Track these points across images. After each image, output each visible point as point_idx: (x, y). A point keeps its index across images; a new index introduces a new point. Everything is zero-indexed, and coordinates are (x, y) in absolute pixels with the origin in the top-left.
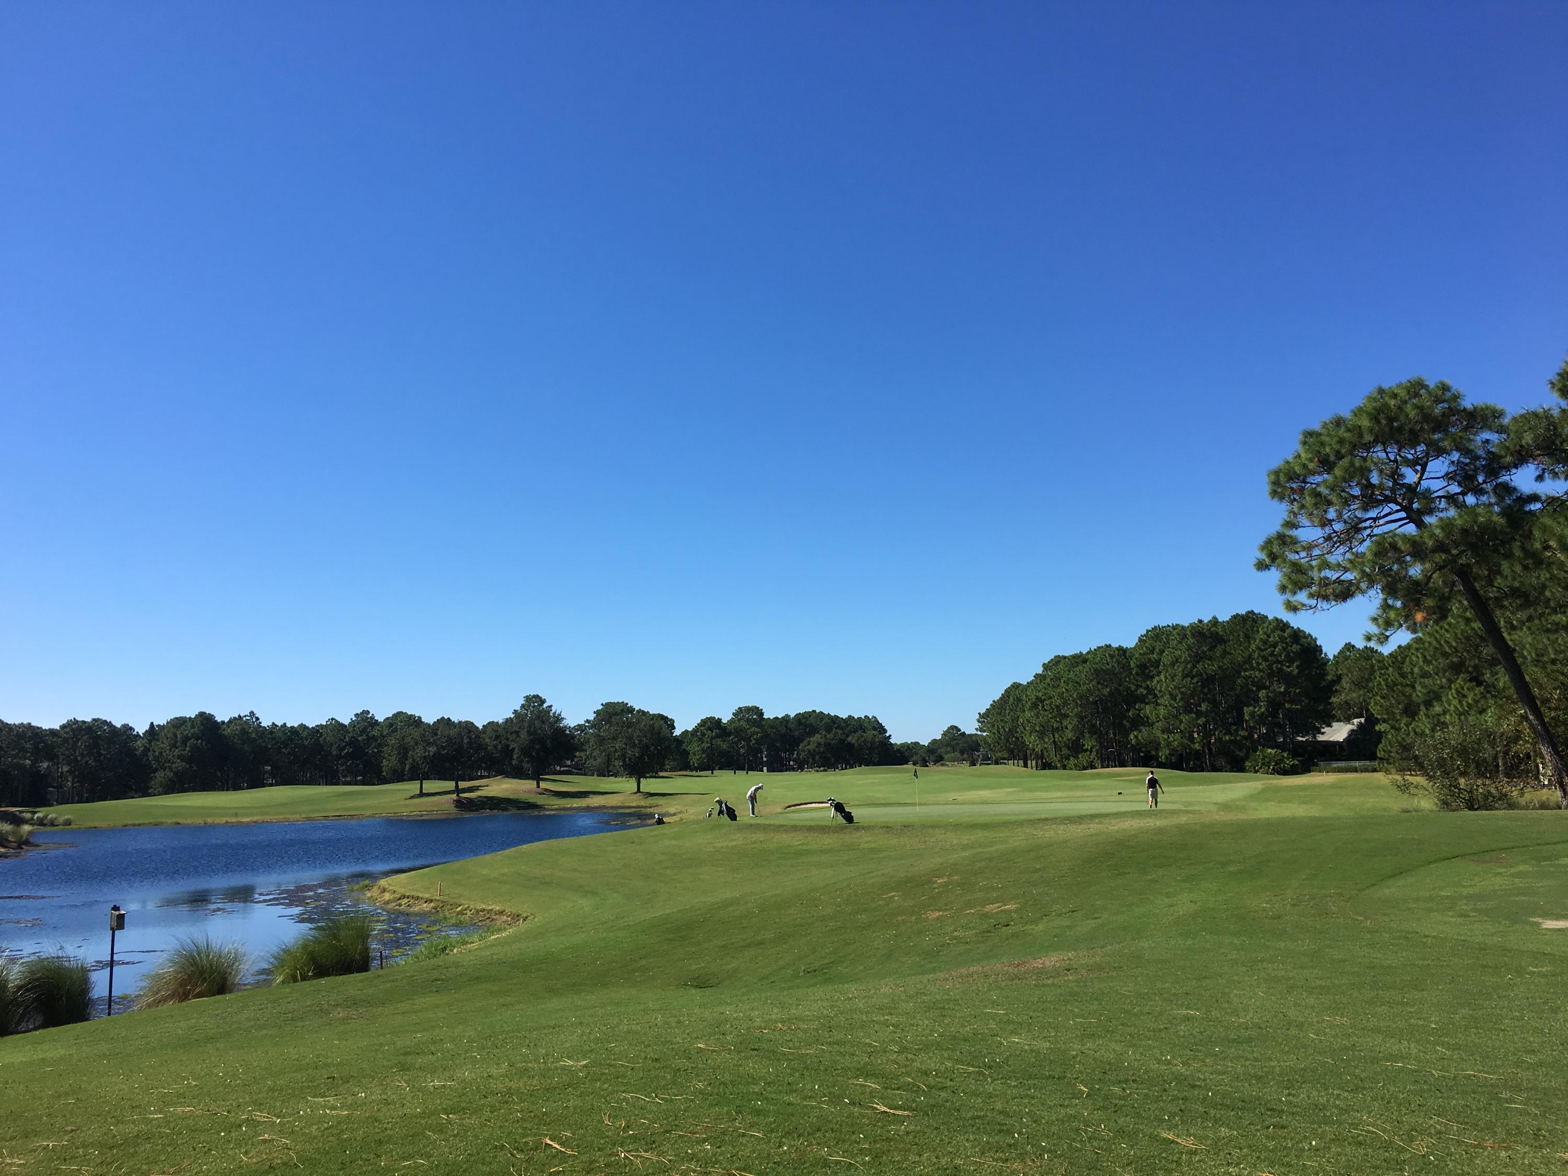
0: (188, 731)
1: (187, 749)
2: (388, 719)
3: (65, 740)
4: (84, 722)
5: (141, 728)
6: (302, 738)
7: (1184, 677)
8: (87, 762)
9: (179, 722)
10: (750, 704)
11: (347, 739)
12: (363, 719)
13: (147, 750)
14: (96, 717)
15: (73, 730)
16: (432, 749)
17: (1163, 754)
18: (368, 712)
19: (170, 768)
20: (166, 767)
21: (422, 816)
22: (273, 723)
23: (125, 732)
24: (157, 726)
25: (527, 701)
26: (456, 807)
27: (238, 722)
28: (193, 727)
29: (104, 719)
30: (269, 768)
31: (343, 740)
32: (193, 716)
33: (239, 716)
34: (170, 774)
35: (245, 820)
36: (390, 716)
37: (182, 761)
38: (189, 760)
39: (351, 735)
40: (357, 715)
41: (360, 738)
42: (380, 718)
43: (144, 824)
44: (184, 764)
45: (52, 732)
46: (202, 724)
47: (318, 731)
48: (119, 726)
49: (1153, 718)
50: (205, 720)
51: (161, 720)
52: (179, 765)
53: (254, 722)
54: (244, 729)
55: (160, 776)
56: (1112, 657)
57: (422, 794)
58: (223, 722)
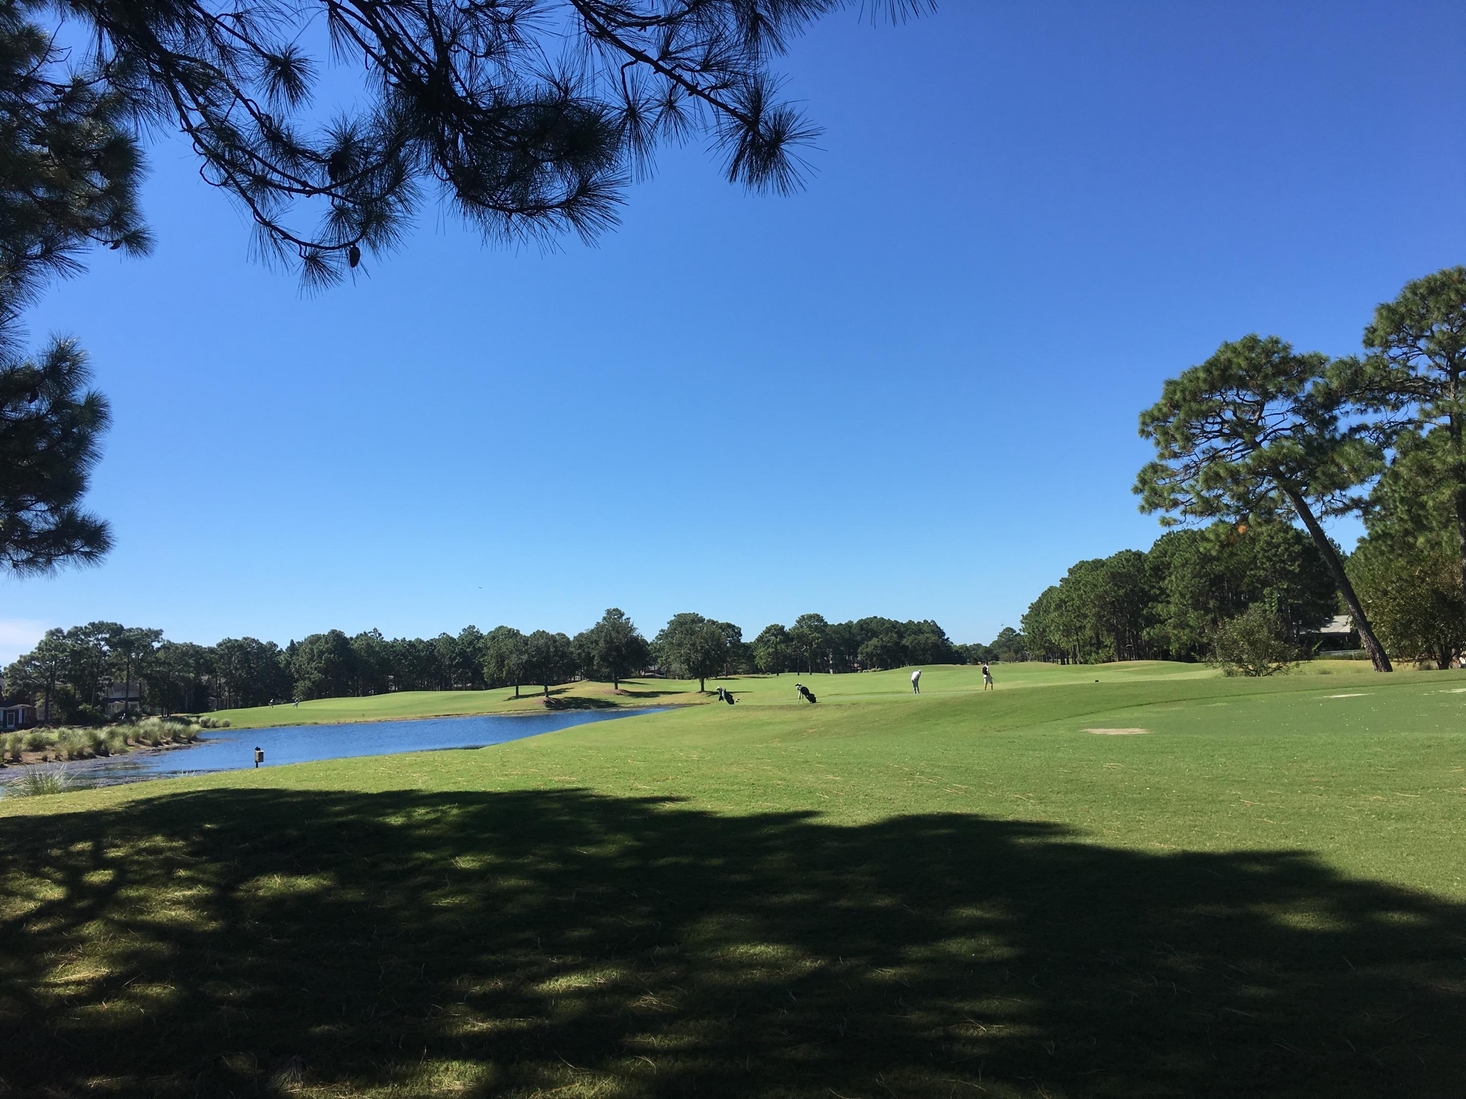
0: (323, 646)
1: (323, 662)
2: (491, 632)
3: (222, 656)
4: (236, 641)
5: (283, 645)
6: (419, 651)
7: (1194, 577)
8: (240, 674)
9: (315, 640)
10: (812, 612)
11: (457, 650)
12: (469, 634)
13: (288, 663)
14: (246, 636)
15: (227, 647)
16: (525, 657)
17: (1173, 648)
18: (474, 627)
19: (310, 679)
20: (306, 678)
21: (518, 714)
22: (395, 639)
23: (270, 648)
24: (298, 643)
25: (608, 614)
26: (547, 706)
27: (363, 638)
28: (327, 643)
29: (252, 637)
30: (392, 677)
31: (453, 652)
32: (326, 634)
33: (365, 633)
34: (308, 683)
35: (371, 719)
36: (493, 630)
37: (319, 672)
38: (324, 671)
39: (460, 647)
40: (464, 630)
41: (468, 650)
42: (485, 632)
43: (288, 725)
44: (320, 675)
45: (211, 650)
46: (334, 640)
47: (432, 644)
48: (264, 643)
49: (1164, 615)
50: (337, 637)
51: (300, 637)
52: (316, 676)
53: (377, 638)
54: (368, 644)
55: (301, 685)
56: (1128, 561)
57: (518, 696)
58: (351, 638)
